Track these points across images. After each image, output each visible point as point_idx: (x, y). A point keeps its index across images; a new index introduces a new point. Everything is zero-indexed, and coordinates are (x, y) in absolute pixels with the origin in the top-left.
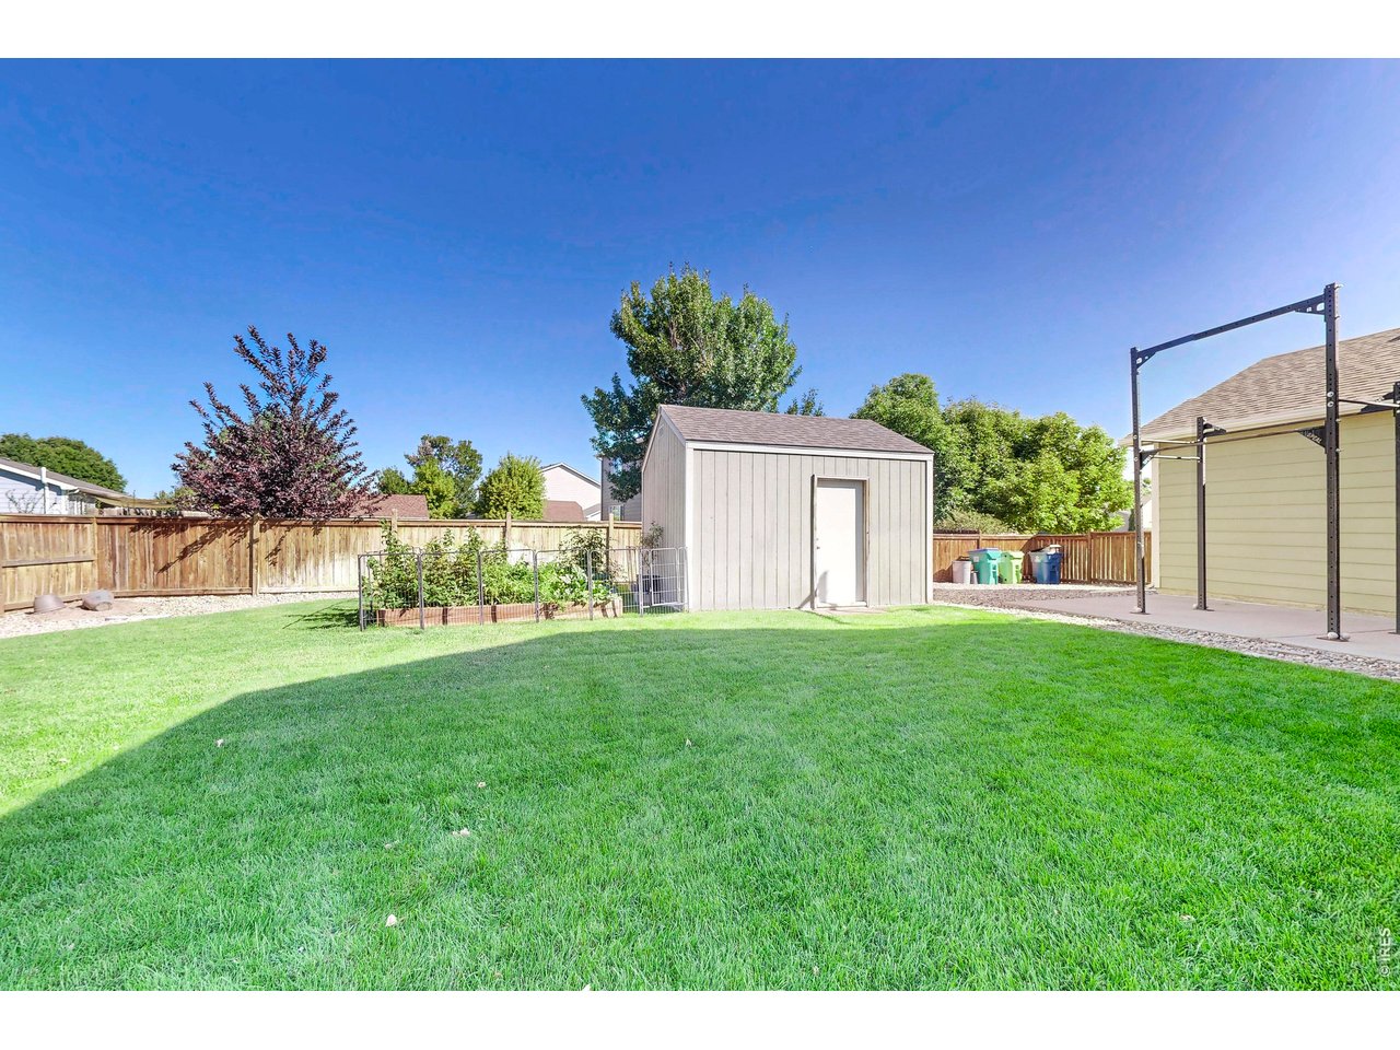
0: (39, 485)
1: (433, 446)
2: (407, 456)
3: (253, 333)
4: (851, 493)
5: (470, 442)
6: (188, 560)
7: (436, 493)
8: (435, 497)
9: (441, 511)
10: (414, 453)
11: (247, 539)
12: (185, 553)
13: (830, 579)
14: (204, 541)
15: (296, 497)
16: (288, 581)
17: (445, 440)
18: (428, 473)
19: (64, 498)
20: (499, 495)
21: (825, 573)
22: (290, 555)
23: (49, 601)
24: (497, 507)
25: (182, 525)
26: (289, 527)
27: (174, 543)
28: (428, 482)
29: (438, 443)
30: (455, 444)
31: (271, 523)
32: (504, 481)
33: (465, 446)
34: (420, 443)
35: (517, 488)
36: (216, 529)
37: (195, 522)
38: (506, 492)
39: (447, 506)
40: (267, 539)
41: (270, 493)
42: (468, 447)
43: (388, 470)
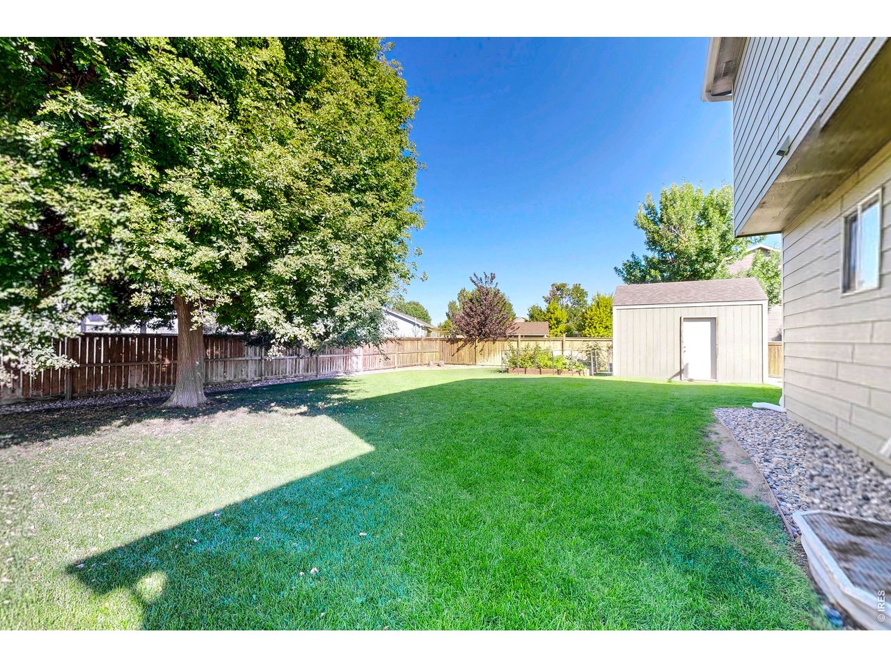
0: (414, 324)
1: (558, 290)
2: (544, 297)
3: (475, 275)
4: (708, 324)
5: (580, 285)
6: (459, 352)
7: (556, 319)
8: (555, 322)
9: (559, 330)
10: (547, 294)
11: (474, 346)
12: (458, 350)
13: (690, 367)
14: (463, 346)
15: (488, 330)
16: (486, 361)
17: (564, 285)
18: (552, 308)
19: (421, 329)
20: (591, 320)
21: (687, 364)
22: (486, 352)
23: (431, 363)
24: (590, 327)
25: (458, 340)
26: (486, 341)
27: (456, 346)
28: (552, 313)
29: (560, 288)
30: (571, 287)
31: (481, 340)
32: (594, 310)
33: (577, 288)
34: (551, 288)
35: (602, 314)
36: (466, 342)
37: (461, 339)
38: (595, 318)
39: (562, 327)
40: (480, 345)
41: (481, 329)
42: (579, 288)
43: (534, 306)
